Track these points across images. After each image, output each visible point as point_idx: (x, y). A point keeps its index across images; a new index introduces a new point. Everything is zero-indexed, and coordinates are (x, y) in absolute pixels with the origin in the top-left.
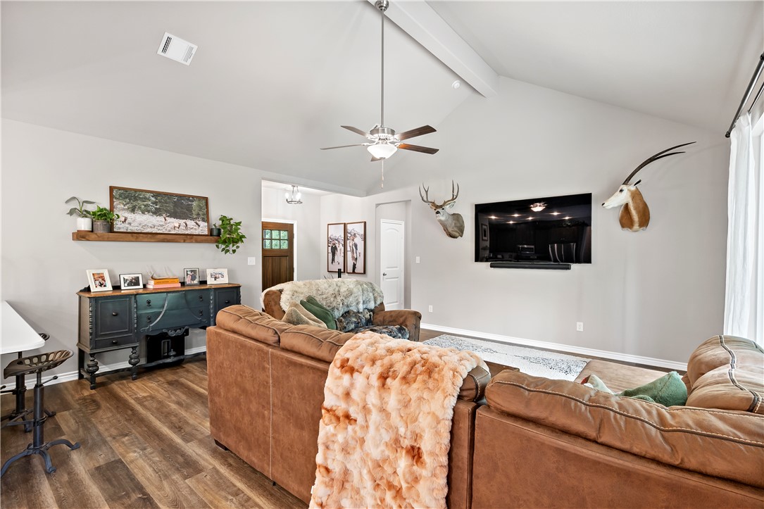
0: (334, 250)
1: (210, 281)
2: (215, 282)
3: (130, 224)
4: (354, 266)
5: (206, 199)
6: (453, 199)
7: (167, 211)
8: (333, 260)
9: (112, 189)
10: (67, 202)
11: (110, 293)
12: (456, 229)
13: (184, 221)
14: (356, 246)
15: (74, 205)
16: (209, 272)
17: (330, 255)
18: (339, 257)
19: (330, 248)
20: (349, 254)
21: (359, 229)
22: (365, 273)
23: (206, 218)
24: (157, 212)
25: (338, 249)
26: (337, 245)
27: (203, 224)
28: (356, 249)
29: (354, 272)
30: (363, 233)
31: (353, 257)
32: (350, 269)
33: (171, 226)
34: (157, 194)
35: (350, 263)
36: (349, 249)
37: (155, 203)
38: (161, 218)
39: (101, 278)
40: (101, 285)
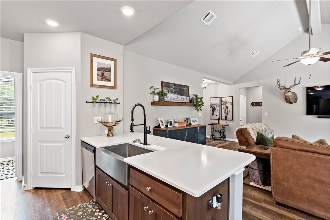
0: (214, 110)
3: (168, 98)
4: (226, 117)
5: (188, 87)
6: (295, 85)
7: (178, 92)
8: (213, 114)
9: (162, 82)
10: (150, 89)
11: (165, 129)
12: (294, 99)
13: (182, 96)
14: (227, 107)
15: (152, 90)
16: (192, 119)
17: (212, 112)
18: (217, 113)
19: (211, 109)
20: (223, 112)
21: (230, 100)
22: (232, 120)
23: (189, 96)
24: (175, 93)
25: (216, 109)
26: (216, 107)
27: (188, 98)
28: (227, 109)
29: (226, 119)
30: (232, 102)
31: (225, 113)
32: (224, 117)
33: (179, 99)
34: (175, 85)
35: (224, 115)
36: (223, 109)
37: (174, 89)
38: (176, 96)
39: (162, 122)
40: (163, 125)
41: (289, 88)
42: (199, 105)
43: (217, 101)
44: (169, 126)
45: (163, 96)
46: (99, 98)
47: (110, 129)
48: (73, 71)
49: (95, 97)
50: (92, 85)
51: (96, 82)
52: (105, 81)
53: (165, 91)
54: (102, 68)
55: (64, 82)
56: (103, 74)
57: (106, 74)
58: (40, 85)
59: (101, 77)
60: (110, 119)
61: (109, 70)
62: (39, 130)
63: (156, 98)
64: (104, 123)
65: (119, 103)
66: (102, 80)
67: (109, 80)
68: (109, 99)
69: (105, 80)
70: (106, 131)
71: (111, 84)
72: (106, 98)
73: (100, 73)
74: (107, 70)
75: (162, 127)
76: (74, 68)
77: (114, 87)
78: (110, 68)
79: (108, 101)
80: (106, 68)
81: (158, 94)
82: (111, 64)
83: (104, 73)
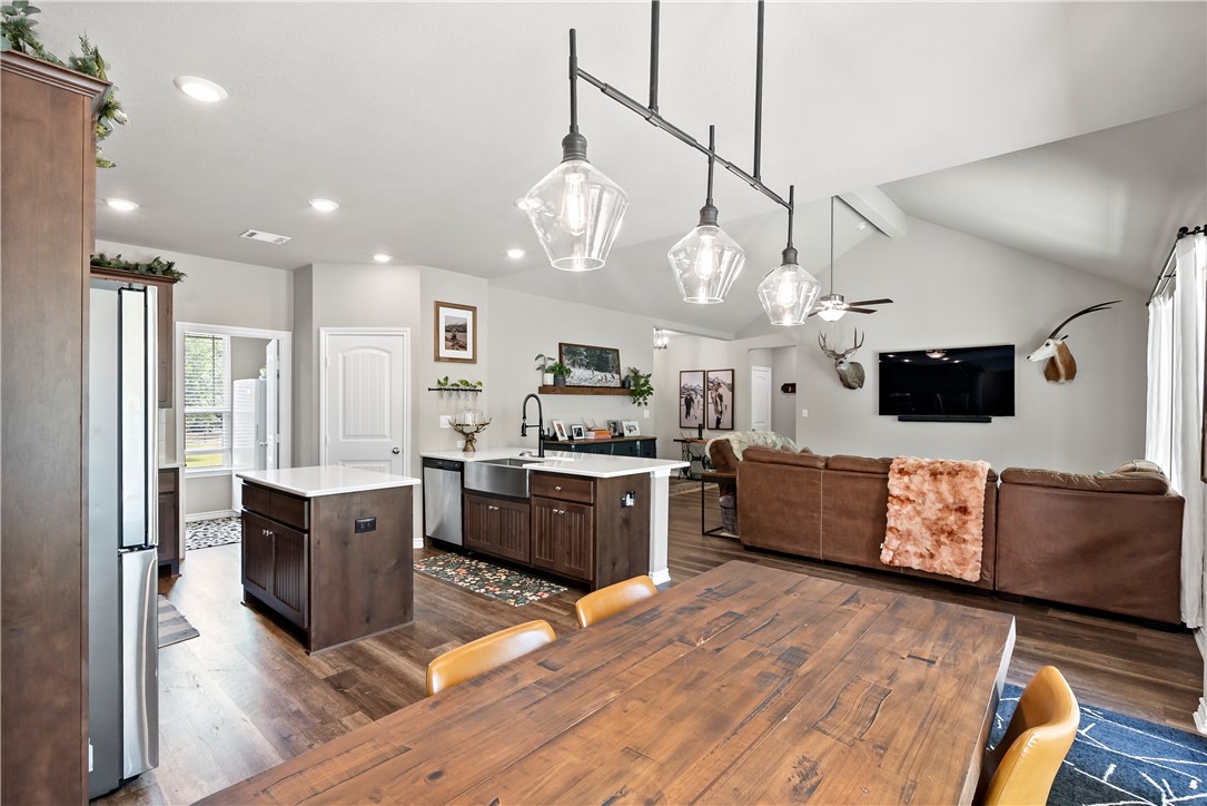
0: (689, 402)
1: (627, 433)
2: (630, 435)
3: (572, 377)
4: (718, 421)
5: (617, 351)
6: (856, 348)
7: (594, 365)
8: (688, 413)
9: (560, 344)
10: (536, 359)
12: (856, 380)
13: (605, 373)
14: (721, 397)
15: (541, 361)
16: (625, 424)
17: (684, 408)
18: (697, 411)
19: (683, 400)
20: (711, 407)
21: (726, 378)
22: (733, 428)
23: (618, 373)
24: (588, 367)
25: (696, 401)
26: (694, 396)
27: (617, 376)
28: (721, 401)
29: (718, 428)
30: (730, 382)
31: (717, 411)
32: (712, 423)
33: (595, 379)
34: (588, 348)
35: (712, 417)
36: (710, 400)
37: (586, 357)
38: (590, 372)
39: (560, 428)
40: (562, 435)
41: (843, 356)
42: (642, 393)
43: (697, 382)
44: (575, 438)
45: (562, 373)
46: (450, 382)
47: (469, 439)
48: (408, 336)
49: (442, 381)
50: (438, 359)
51: (444, 353)
53: (566, 362)
54: (453, 326)
55: (389, 352)
56: (454, 337)
57: (459, 335)
58: (344, 358)
59: (451, 344)
60: (470, 419)
61: (463, 329)
62: (341, 439)
63: (549, 379)
64: (459, 428)
65: (482, 391)
66: (453, 347)
68: (466, 383)
69: (458, 348)
70: (461, 443)
71: (467, 354)
72: (461, 382)
73: (450, 335)
75: (560, 438)
76: (409, 329)
77: (473, 361)
78: (466, 325)
79: (462, 387)
81: (552, 370)
82: (468, 315)
83: (456, 335)
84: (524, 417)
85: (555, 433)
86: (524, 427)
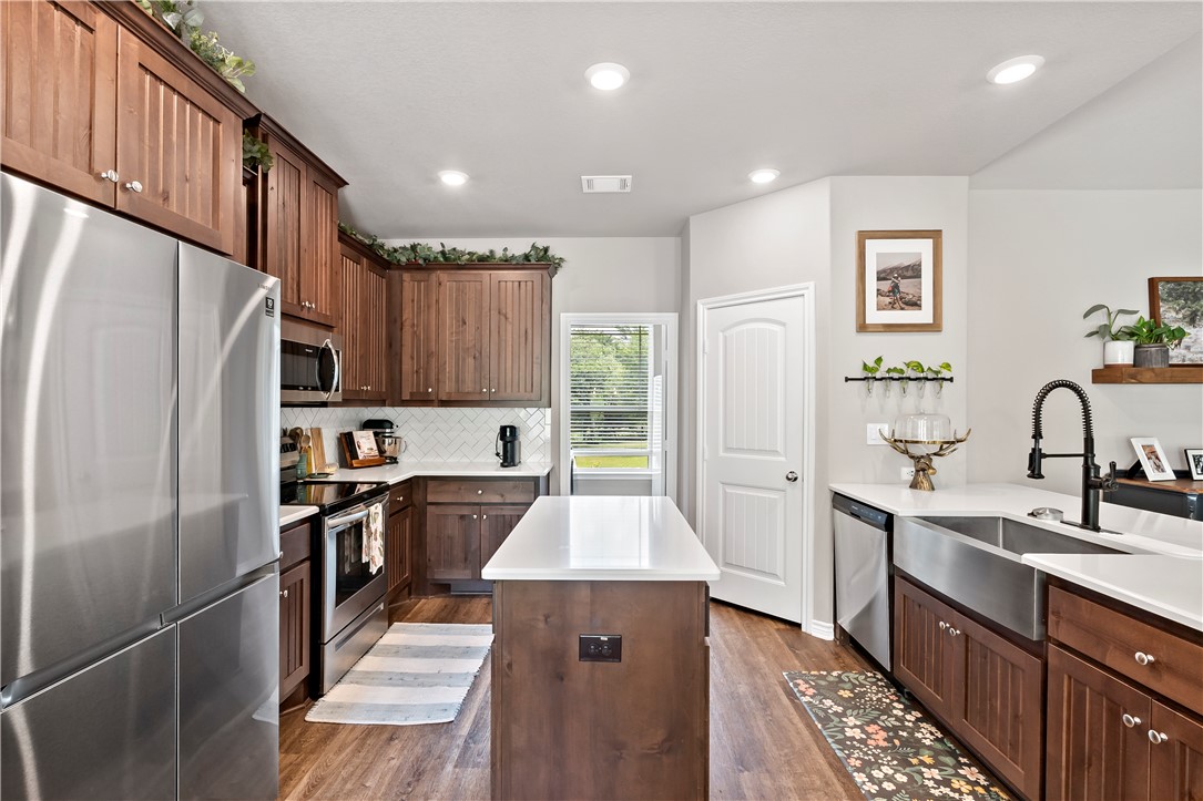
3: (1188, 348)
10: (1086, 316)
11: (1172, 486)
15: (1099, 319)
39: (1152, 454)
40: (1159, 468)
44: (1195, 477)
45: (1159, 339)
46: (884, 367)
47: (923, 466)
48: (810, 294)
49: (871, 364)
50: (863, 327)
51: (874, 316)
52: (902, 309)
53: (1171, 316)
54: (892, 270)
55: (784, 324)
56: (895, 289)
57: (906, 286)
58: (725, 338)
59: (888, 300)
60: (923, 433)
61: (914, 271)
62: (721, 454)
63: (1122, 353)
64: (900, 445)
65: (951, 380)
66: (892, 306)
67: (915, 304)
68: (919, 366)
69: (903, 306)
70: (907, 471)
71: (924, 315)
72: (908, 365)
73: (886, 286)
74: (910, 273)
75: (1152, 475)
76: (811, 284)
77: (934, 327)
78: (920, 265)
79: (910, 373)
80: (907, 268)
81: (1130, 334)
82: (924, 248)
83: (898, 284)
84: (1037, 435)
85: (1138, 464)
86: (1036, 458)
